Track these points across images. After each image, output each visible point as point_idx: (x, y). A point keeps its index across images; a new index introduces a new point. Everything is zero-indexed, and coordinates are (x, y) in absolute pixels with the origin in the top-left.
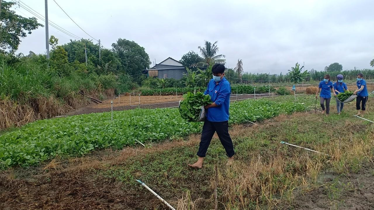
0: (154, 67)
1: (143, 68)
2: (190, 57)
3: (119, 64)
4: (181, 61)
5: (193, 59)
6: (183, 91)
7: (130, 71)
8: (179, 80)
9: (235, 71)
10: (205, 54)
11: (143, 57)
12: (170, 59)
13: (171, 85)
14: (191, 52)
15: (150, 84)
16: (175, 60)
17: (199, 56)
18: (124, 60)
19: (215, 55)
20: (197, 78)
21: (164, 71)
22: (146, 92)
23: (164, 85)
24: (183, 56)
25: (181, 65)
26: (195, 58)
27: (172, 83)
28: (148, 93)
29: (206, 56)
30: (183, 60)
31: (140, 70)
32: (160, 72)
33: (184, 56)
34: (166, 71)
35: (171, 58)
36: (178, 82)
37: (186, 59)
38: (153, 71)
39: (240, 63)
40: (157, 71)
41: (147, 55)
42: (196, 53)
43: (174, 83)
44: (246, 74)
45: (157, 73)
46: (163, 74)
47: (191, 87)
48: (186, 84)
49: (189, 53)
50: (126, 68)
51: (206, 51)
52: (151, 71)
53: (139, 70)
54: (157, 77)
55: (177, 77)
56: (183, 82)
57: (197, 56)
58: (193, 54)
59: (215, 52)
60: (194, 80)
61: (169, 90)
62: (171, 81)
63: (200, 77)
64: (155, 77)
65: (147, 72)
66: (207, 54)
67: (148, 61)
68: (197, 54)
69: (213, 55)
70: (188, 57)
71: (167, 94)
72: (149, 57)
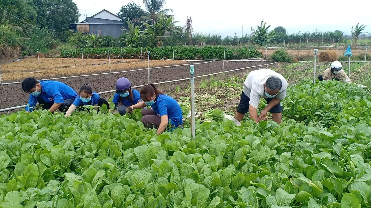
0: (84, 21)
1: (70, 22)
2: (130, 9)
3: (32, 13)
4: (119, 14)
5: (134, 12)
6: (121, 52)
7: (50, 24)
8: (117, 38)
9: (184, 30)
10: (149, 7)
11: (69, 6)
12: (105, 12)
13: (107, 44)
14: (132, 4)
15: (77, 41)
16: (111, 13)
17: (141, 9)
18: (42, 9)
19: (161, 9)
20: (142, 35)
21: (97, 26)
22: (67, 52)
23: (96, 44)
24: (121, 8)
25: (119, 20)
26: (137, 11)
27: (108, 42)
28: (70, 53)
29: (150, 10)
30: (122, 13)
31: (66, 23)
32: (92, 27)
33: (123, 7)
34: (100, 26)
35: (107, 11)
36: (115, 41)
37: (125, 12)
38: (83, 26)
39: (189, 21)
40: (88, 26)
41: (74, 5)
42: (138, 5)
43: (110, 42)
44: (196, 34)
45: (89, 29)
46: (96, 30)
47: (133, 47)
48: (127, 43)
49: (130, 4)
50: (44, 19)
51: (151, 3)
52: (80, 26)
53: (64, 23)
54: (88, 33)
55: (114, 34)
56: (122, 40)
57: (139, 8)
58: (135, 6)
59: (161, 5)
60: (138, 38)
61: (102, 51)
62: (107, 39)
63: (146, 34)
64: (85, 33)
65: (74, 27)
66: (151, 7)
67: (77, 13)
68: (140, 6)
69: (158, 9)
70: (127, 9)
71: (97, 56)
72: (78, 8)
